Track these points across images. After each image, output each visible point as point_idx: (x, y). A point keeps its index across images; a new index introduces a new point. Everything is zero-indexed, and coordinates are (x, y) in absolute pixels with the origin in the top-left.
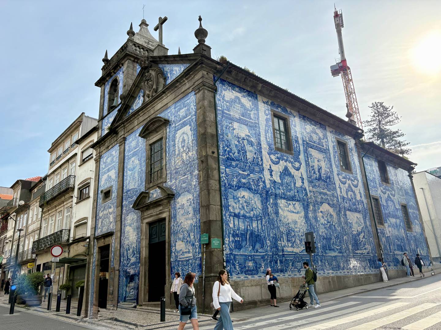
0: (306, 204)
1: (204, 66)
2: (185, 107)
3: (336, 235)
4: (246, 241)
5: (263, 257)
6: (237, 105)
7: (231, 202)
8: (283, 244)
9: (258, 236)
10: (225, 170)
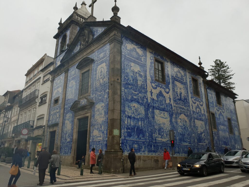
0: (171, 114)
1: (116, 28)
2: (104, 52)
3: (188, 133)
4: (134, 132)
5: (143, 142)
6: (134, 53)
7: (127, 109)
8: (156, 136)
9: (141, 130)
10: (125, 90)
